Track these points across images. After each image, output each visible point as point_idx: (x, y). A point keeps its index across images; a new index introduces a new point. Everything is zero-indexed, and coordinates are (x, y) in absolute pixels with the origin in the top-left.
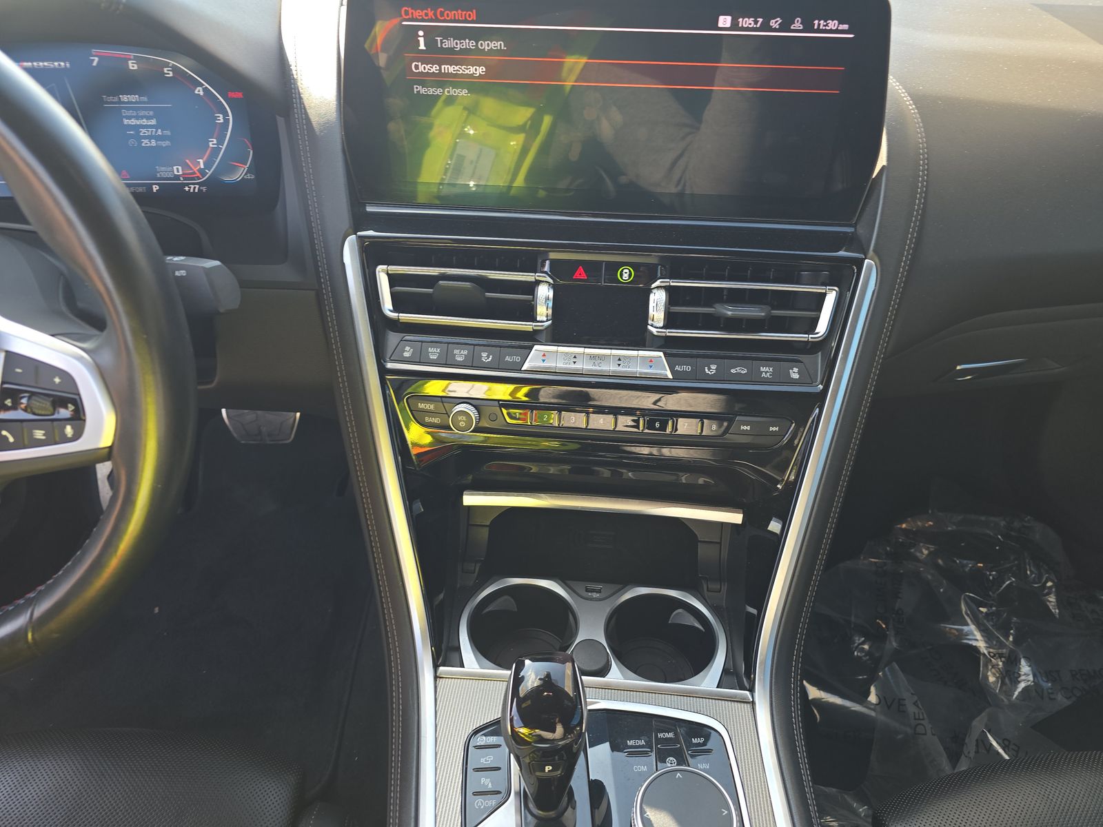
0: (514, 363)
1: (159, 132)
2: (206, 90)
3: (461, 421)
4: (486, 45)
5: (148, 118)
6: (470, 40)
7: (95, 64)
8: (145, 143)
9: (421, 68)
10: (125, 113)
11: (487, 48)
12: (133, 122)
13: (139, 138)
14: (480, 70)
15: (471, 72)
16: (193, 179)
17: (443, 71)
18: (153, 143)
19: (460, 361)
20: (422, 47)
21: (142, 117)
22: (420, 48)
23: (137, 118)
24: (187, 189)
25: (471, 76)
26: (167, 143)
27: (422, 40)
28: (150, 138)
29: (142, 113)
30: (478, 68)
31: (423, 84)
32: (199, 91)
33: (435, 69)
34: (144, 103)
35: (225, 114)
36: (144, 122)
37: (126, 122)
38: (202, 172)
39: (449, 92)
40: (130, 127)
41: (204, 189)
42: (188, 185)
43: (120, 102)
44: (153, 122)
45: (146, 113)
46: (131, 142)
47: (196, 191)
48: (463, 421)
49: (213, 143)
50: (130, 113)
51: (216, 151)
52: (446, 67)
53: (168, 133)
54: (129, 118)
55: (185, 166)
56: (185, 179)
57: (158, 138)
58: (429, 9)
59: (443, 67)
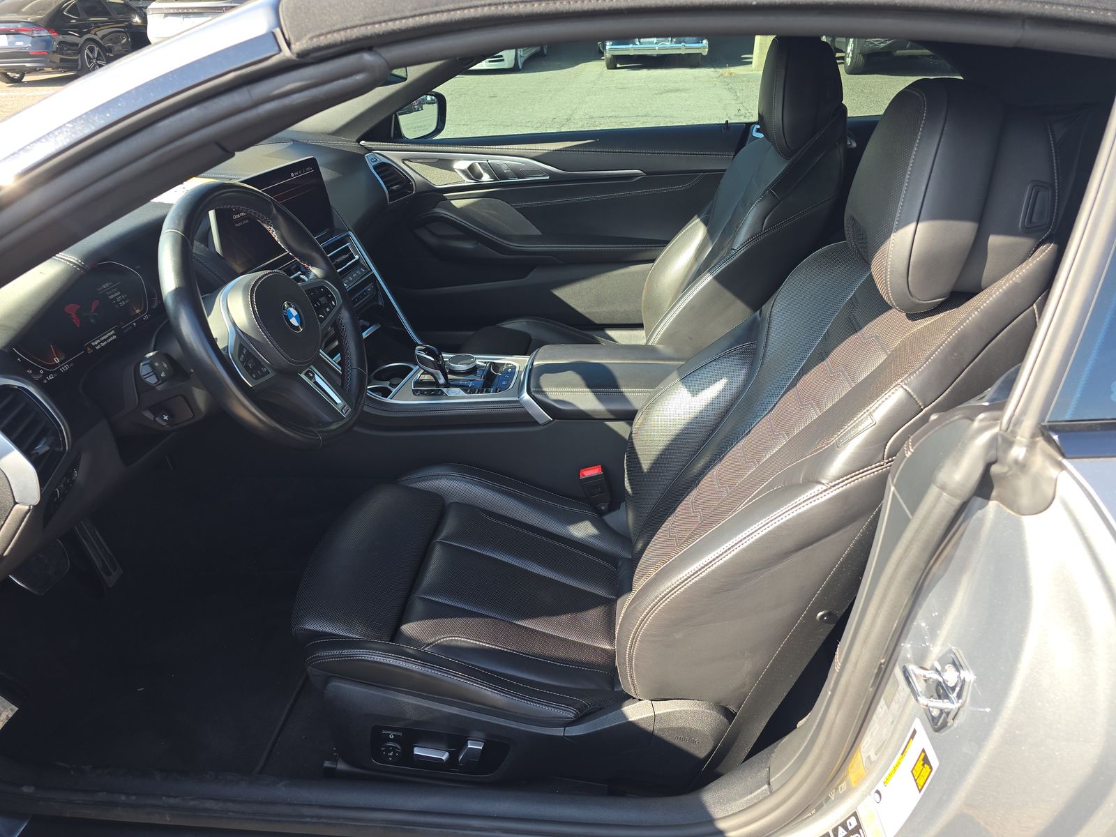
13: (118, 303)
28: (121, 301)
36: (116, 294)
54: (110, 295)
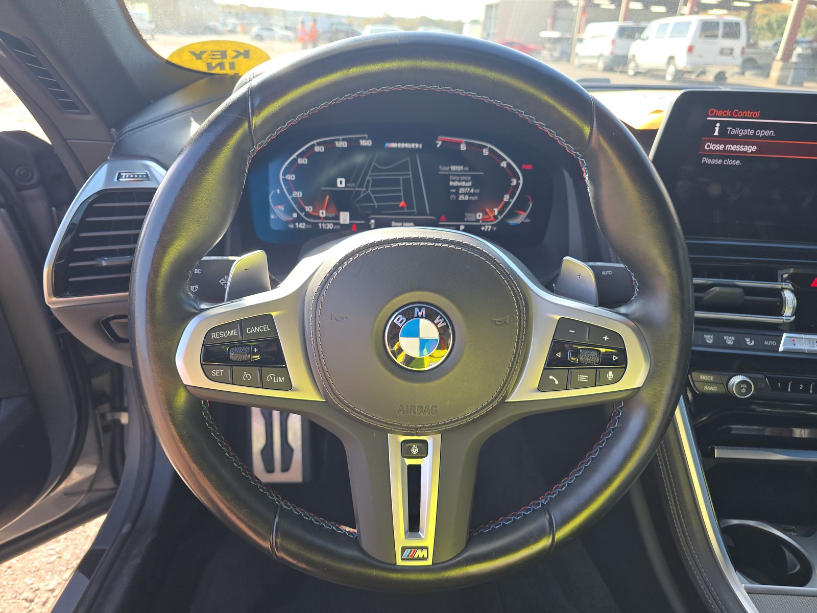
0: (771, 346)
1: (472, 191)
2: (508, 164)
3: (743, 388)
4: (761, 133)
5: (467, 181)
6: (751, 130)
7: (438, 146)
8: (461, 198)
9: (712, 147)
10: (452, 177)
11: (761, 135)
12: (456, 184)
14: (754, 148)
15: (746, 150)
16: (488, 222)
17: (726, 149)
18: (467, 198)
19: (730, 345)
20: (716, 134)
21: (463, 181)
22: (714, 134)
23: (459, 181)
24: (483, 228)
25: (746, 152)
26: (476, 198)
27: (717, 129)
29: (463, 178)
30: (751, 147)
31: (710, 157)
32: (504, 164)
33: (721, 147)
34: (466, 171)
35: (518, 179)
37: (451, 183)
38: (496, 217)
39: (726, 162)
40: (453, 187)
41: (495, 229)
42: (484, 226)
43: (450, 170)
44: (469, 184)
45: (465, 178)
46: (453, 197)
47: (489, 230)
48: (745, 388)
49: (506, 198)
50: (455, 178)
51: (507, 203)
52: (729, 146)
53: (478, 191)
55: (485, 213)
56: (483, 222)
57: (470, 194)
58: (728, 110)
59: (727, 146)
